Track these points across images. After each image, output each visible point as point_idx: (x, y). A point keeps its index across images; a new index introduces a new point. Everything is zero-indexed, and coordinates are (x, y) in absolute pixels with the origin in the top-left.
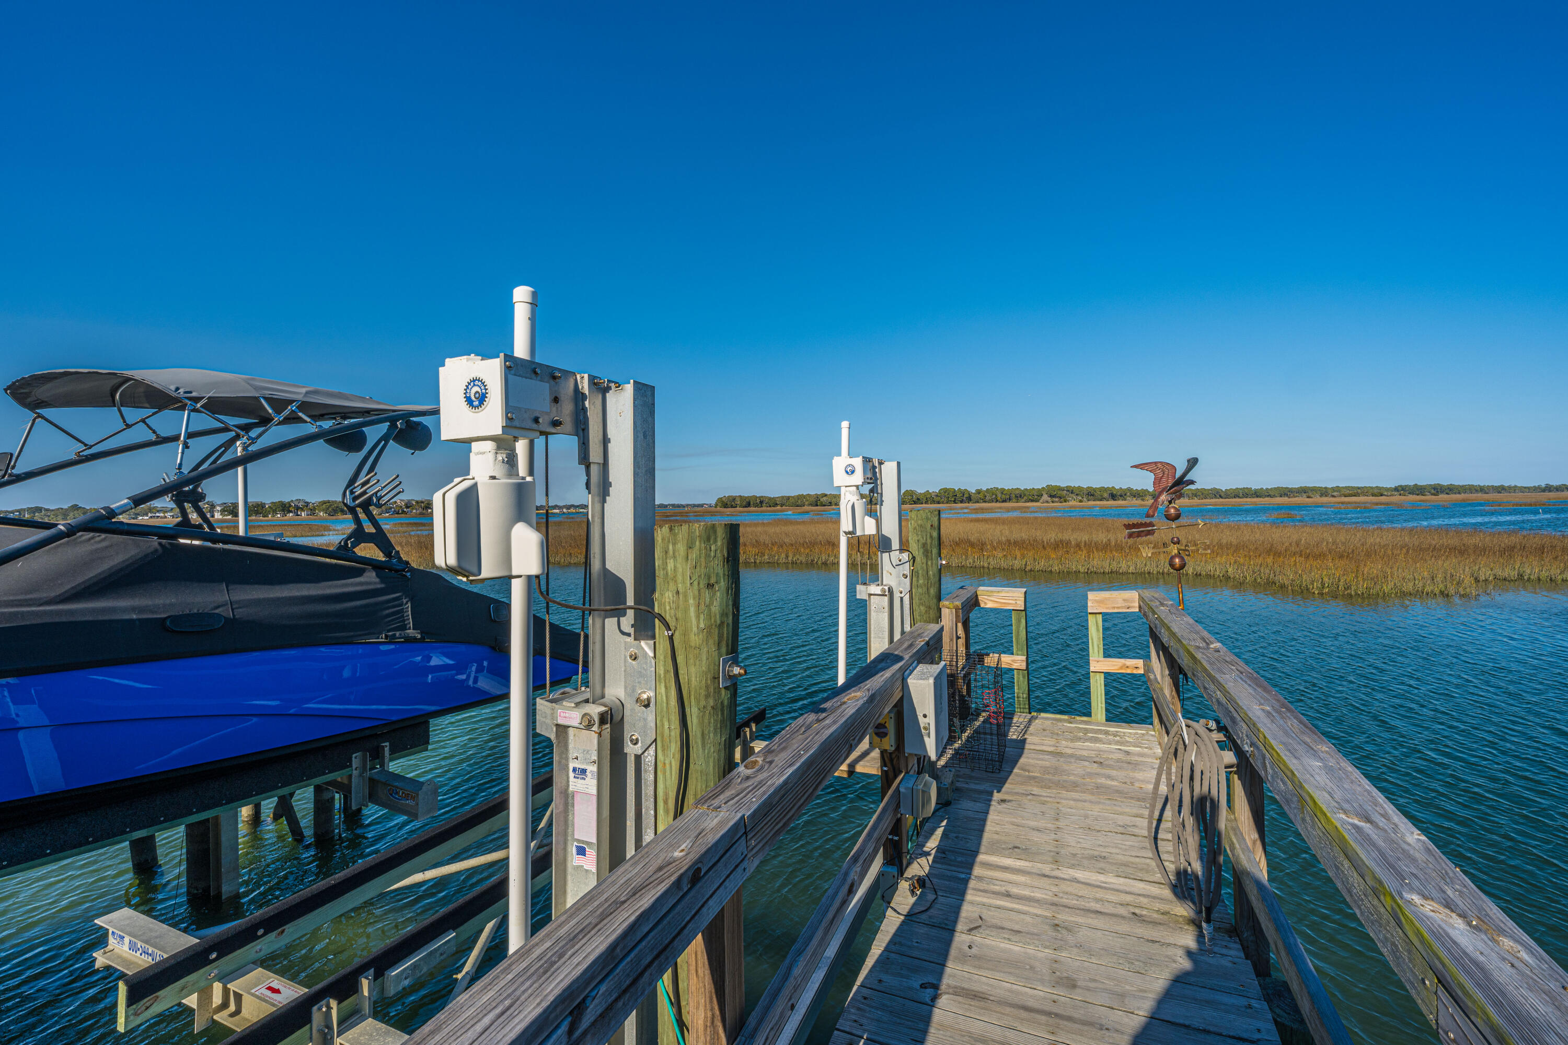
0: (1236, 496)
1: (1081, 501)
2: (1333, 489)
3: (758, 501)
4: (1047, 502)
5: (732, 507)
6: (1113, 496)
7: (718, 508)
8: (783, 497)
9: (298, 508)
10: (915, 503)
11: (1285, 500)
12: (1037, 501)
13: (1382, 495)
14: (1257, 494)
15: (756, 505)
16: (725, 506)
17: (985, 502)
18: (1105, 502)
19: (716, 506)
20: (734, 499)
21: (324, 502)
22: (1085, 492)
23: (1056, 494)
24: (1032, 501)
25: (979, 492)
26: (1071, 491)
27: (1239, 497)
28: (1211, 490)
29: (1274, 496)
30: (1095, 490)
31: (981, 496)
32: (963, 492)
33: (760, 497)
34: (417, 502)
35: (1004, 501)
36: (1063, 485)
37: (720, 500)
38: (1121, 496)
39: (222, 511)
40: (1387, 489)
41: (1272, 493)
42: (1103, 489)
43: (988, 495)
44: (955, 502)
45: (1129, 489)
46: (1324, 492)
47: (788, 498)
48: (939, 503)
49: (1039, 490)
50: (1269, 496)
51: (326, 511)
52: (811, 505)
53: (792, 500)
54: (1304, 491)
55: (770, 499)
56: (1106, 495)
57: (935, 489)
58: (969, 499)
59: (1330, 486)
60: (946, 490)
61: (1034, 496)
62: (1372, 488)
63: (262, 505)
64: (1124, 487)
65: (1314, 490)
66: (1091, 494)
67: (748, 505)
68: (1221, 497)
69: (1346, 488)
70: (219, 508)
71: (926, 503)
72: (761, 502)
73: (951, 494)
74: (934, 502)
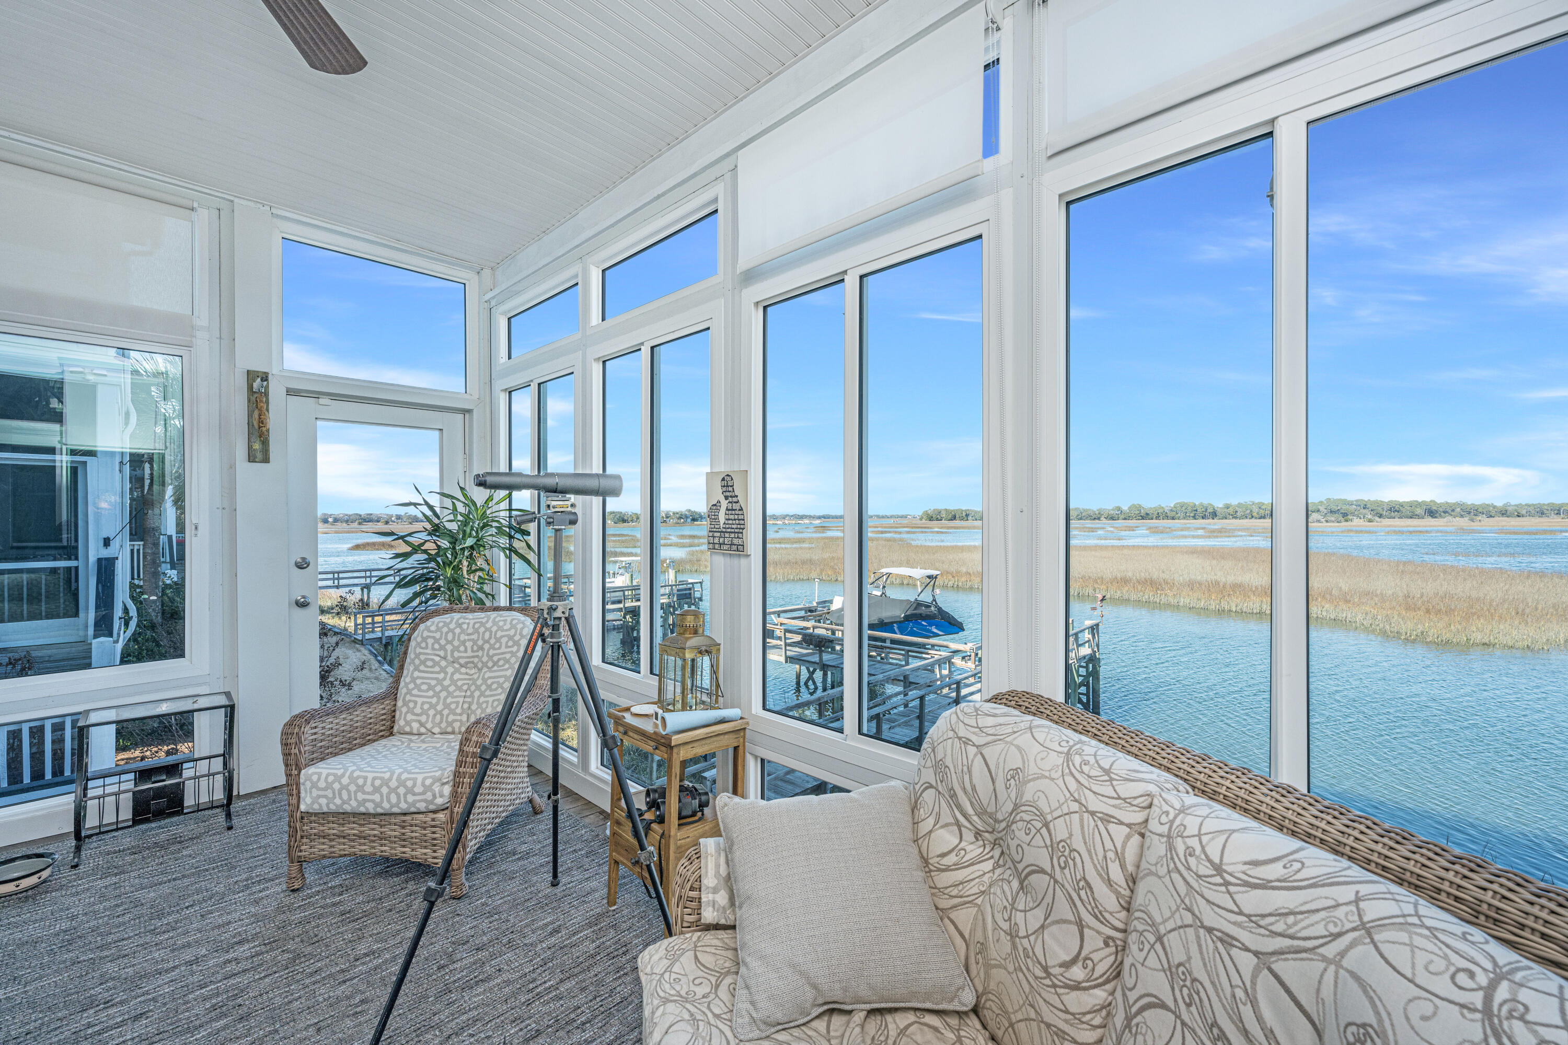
1: (1375, 519)
3: (964, 514)
5: (937, 519)
6: (1432, 513)
7: (924, 521)
10: (1143, 518)
15: (962, 519)
16: (931, 519)
17: (1236, 518)
19: (921, 518)
20: (939, 512)
22: (1385, 507)
23: (1339, 509)
25: (1227, 506)
30: (1401, 505)
31: (1231, 510)
32: (1206, 507)
33: (966, 511)
35: (1260, 518)
36: (1351, 498)
37: (926, 513)
42: (1414, 504)
44: (1194, 518)
48: (1173, 518)
56: (1419, 511)
58: (1214, 515)
60: (1182, 505)
67: (954, 518)
71: (1158, 518)
72: (967, 515)
73: (1189, 508)
74: (1167, 517)
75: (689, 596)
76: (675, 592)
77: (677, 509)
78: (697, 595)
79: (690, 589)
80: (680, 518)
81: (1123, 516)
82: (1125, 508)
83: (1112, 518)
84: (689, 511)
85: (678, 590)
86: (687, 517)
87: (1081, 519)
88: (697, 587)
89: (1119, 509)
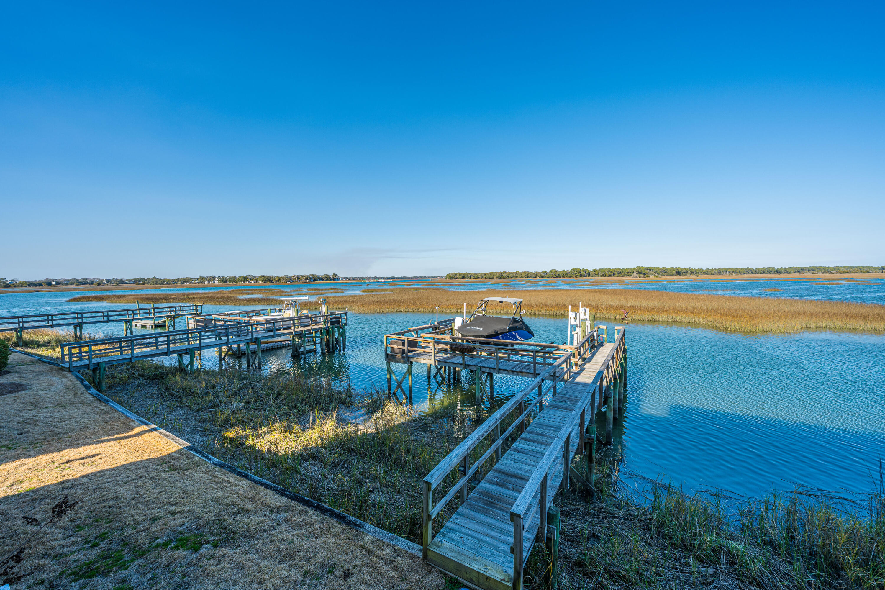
0: (763, 273)
1: (657, 277)
2: (834, 268)
4: (636, 277)
5: (455, 279)
6: (679, 273)
7: (448, 280)
8: (482, 274)
9: (250, 279)
10: (557, 277)
11: (797, 275)
12: (630, 276)
13: (868, 272)
14: (778, 271)
15: (468, 278)
16: (451, 278)
17: (598, 276)
18: (672, 277)
19: (446, 278)
20: (456, 274)
21: (262, 277)
22: (661, 270)
23: (642, 272)
24: (627, 276)
25: (595, 270)
26: (652, 270)
27: (765, 273)
28: (746, 269)
29: (791, 273)
30: (667, 269)
31: (596, 273)
32: (585, 271)
33: (470, 274)
34: (302, 276)
35: (610, 276)
36: (647, 266)
37: (448, 275)
38: (684, 273)
39: (219, 280)
40: (875, 268)
41: (789, 271)
42: (673, 269)
43: (600, 272)
44: (580, 276)
45: (690, 269)
46: (826, 270)
47: (485, 274)
48: (570, 277)
49: (631, 269)
50: (787, 272)
51: (262, 281)
52: (498, 278)
53: (487, 275)
54: (813, 270)
55: (475, 274)
56: (674, 272)
57: (568, 268)
58: (589, 275)
59: (831, 266)
60: (575, 270)
61: (628, 273)
62: (863, 267)
63: (235, 278)
64: (687, 267)
65: (819, 269)
66: (665, 272)
67: (463, 278)
68: (752, 273)
69: (844, 267)
70: (217, 279)
71: (563, 277)
72: (470, 276)
73: (578, 272)
74: (567, 276)
75: (338, 322)
76: (329, 320)
77: (303, 274)
78: (344, 322)
79: (339, 318)
80: (307, 279)
81: (547, 276)
82: (548, 271)
83: (542, 277)
84: (312, 275)
85: (331, 319)
86: (311, 279)
87: (527, 277)
88: (344, 317)
89: (545, 272)
